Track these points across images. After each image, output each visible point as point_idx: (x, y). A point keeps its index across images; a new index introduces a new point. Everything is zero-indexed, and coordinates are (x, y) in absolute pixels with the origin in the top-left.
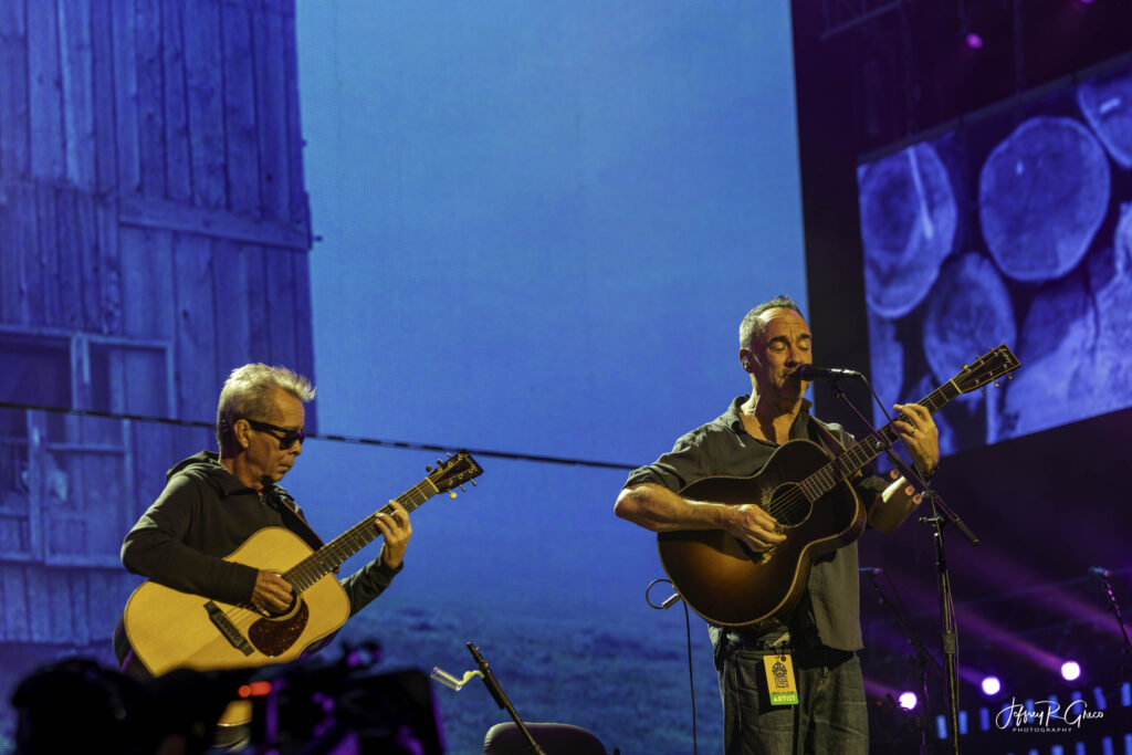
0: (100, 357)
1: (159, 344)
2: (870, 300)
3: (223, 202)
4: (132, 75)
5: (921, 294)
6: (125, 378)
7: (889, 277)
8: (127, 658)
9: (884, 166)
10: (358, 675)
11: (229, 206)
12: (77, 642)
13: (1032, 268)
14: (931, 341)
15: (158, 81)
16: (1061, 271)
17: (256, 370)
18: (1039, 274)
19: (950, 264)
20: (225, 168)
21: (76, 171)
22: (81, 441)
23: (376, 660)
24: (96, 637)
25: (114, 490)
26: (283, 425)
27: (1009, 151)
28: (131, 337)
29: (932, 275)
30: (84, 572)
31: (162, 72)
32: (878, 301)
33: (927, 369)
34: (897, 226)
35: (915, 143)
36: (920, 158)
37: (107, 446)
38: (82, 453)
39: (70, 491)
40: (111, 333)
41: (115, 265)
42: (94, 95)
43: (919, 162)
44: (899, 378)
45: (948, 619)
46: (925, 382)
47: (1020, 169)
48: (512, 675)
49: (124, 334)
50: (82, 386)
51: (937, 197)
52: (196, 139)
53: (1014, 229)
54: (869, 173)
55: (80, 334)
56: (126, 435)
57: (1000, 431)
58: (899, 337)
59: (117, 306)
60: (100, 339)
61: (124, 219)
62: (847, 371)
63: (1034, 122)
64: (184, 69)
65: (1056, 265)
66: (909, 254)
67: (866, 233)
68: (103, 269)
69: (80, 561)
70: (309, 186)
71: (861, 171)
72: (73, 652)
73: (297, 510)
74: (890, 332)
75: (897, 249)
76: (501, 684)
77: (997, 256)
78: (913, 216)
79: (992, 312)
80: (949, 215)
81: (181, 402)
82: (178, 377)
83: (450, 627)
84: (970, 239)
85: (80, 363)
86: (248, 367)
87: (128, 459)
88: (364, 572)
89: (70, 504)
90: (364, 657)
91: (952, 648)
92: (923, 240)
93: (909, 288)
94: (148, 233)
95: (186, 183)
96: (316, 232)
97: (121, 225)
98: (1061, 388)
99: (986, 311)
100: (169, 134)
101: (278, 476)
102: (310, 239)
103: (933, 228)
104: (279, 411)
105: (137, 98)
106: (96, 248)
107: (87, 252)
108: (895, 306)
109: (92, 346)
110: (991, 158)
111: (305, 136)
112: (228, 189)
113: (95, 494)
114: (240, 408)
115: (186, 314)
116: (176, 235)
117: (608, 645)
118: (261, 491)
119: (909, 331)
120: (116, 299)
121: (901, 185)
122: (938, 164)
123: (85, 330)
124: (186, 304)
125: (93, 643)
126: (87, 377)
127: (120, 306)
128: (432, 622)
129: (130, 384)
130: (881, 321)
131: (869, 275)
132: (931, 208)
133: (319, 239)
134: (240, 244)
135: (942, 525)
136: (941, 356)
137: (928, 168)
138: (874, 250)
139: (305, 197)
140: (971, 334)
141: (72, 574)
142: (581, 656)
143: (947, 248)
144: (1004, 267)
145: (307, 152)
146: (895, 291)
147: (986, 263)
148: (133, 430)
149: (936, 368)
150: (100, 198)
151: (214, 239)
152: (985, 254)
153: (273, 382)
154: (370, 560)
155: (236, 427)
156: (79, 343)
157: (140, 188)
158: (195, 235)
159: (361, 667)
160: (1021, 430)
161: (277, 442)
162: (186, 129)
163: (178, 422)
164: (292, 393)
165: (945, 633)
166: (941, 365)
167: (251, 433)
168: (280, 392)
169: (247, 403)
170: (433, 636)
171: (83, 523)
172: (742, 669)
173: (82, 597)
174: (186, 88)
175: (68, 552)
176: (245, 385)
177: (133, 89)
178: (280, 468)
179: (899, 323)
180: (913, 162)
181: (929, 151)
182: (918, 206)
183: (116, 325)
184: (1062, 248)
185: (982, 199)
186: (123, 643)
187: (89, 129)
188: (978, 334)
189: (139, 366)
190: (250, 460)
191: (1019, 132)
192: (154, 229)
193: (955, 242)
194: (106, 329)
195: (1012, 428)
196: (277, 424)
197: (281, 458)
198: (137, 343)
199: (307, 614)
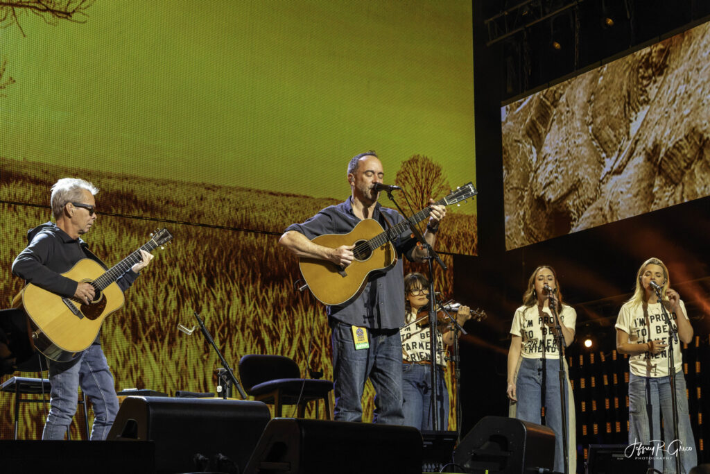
71: (503, 109)
155: (67, 207)
161: (88, 212)
167: (74, 209)
172: (342, 331)
197: (88, 220)
199: (106, 301)
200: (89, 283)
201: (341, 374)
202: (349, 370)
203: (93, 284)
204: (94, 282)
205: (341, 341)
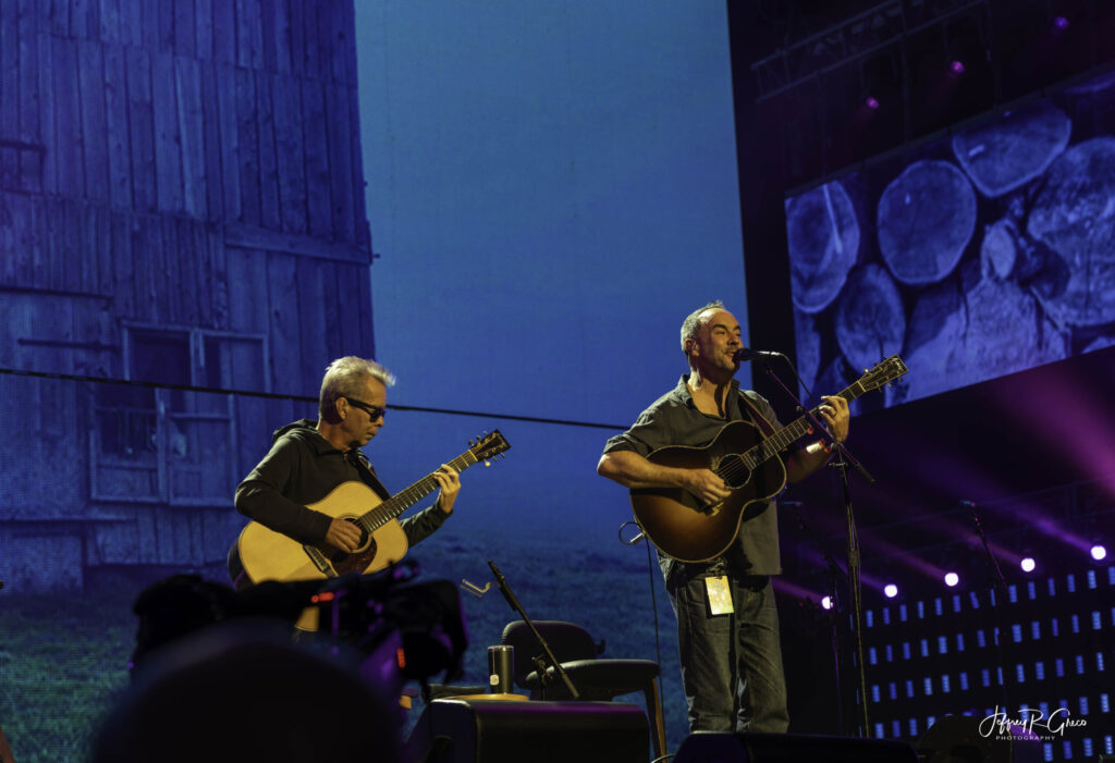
0: (212, 347)
1: (257, 336)
2: (794, 300)
3: (304, 229)
4: (234, 133)
5: (834, 294)
6: (231, 362)
7: (810, 282)
8: (240, 576)
9: (805, 199)
10: (401, 586)
11: (309, 231)
12: (195, 564)
13: (917, 275)
14: (842, 331)
15: (254, 137)
16: (939, 277)
17: (352, 361)
18: (924, 279)
19: (855, 273)
20: (306, 202)
21: (192, 205)
22: (196, 411)
23: (414, 575)
24: (209, 560)
25: (222, 448)
26: (373, 403)
27: (900, 186)
28: (236, 331)
29: (842, 281)
30: (200, 510)
31: (257, 131)
32: (801, 301)
33: (839, 352)
34: (815, 244)
35: (828, 181)
36: (832, 192)
37: (216, 415)
38: (198, 420)
39: (189, 449)
40: (220, 329)
41: (223, 277)
42: (205, 149)
43: (831, 195)
44: (818, 360)
45: (852, 540)
46: (837, 361)
47: (908, 200)
48: (524, 585)
49: (230, 329)
50: (199, 369)
51: (845, 222)
52: (283, 181)
53: (904, 245)
54: (793, 205)
55: (196, 329)
56: (231, 406)
57: (895, 399)
58: (817, 328)
59: (224, 308)
60: (212, 333)
61: (229, 241)
62: (773, 353)
63: (919, 164)
64: (274, 128)
65: (936, 272)
66: (824, 266)
67: (791, 249)
68: (214, 280)
69: (197, 502)
70: (369, 217)
71: (788, 202)
72: (191, 571)
73: (370, 466)
74: (810, 325)
75: (816, 262)
76: (515, 592)
77: (891, 266)
78: (828, 236)
79: (888, 309)
80: (854, 235)
81: (274, 380)
82: (271, 361)
83: (477, 549)
84: (870, 253)
85: (197, 351)
86: (345, 359)
87: (233, 425)
88: (424, 514)
89: (189, 459)
90: (406, 571)
91: (855, 562)
92: (835, 254)
93: (824, 291)
94: (248, 253)
95: (276, 214)
96: (375, 251)
97: (227, 247)
98: (941, 365)
99: (883, 308)
100: (263, 179)
101: (364, 442)
102: (370, 256)
103: (842, 246)
104: (370, 392)
105: (238, 150)
106: (208, 263)
107: (201, 267)
108: (813, 304)
109: (206, 338)
110: (886, 193)
111: (366, 178)
112: (308, 218)
113: (208, 452)
114: (341, 389)
115: (277, 314)
116: (269, 254)
117: (597, 562)
118: (347, 452)
119: (825, 323)
120: (223, 302)
121: (817, 213)
122: (846, 196)
123: (201, 326)
124: (277, 306)
125: (207, 565)
126: (202, 362)
127: (228, 308)
128: (464, 545)
129: (236, 367)
130: (804, 316)
131: (794, 281)
132: (841, 230)
133: (378, 256)
134: (318, 260)
135: (846, 468)
136: (849, 342)
137: (838, 200)
138: (798, 263)
139: (367, 225)
140: (872, 324)
141: (190, 512)
142: (577, 570)
143: (853, 261)
144: (896, 274)
145: (367, 189)
146: (815, 293)
147: (883, 272)
148: (236, 403)
149: (845, 350)
150: (210, 226)
151: (298, 257)
152: (882, 264)
153: (365, 370)
154: (428, 506)
155: (337, 403)
156: (196, 336)
157: (241, 219)
158: (282, 253)
159: (403, 579)
160: (910, 397)
161: (368, 416)
162: (276, 175)
163: (273, 396)
164: (380, 380)
165: (850, 550)
166: (849, 348)
167: (348, 408)
168: (371, 378)
169: (346, 385)
170: (465, 556)
171: (199, 474)
172: (690, 588)
173: (198, 529)
174: (275, 142)
175: (188, 495)
176: (345, 372)
177: (235, 144)
178: (367, 436)
179: (817, 317)
180: (827, 195)
181: (838, 187)
182: (831, 229)
183: (224, 322)
184: (940, 259)
185: (880, 222)
186: (236, 564)
187: (202, 173)
188: (877, 325)
189: (242, 353)
190: (346, 429)
191: (907, 171)
192: (252, 249)
193: (859, 257)
194: (216, 326)
195: (904, 396)
196: (368, 402)
197: (369, 428)
198: (241, 335)
199: (375, 549)
200: (350, 520)
201: (695, 657)
202: (706, 648)
203: (358, 522)
204: (360, 519)
205: (690, 605)
